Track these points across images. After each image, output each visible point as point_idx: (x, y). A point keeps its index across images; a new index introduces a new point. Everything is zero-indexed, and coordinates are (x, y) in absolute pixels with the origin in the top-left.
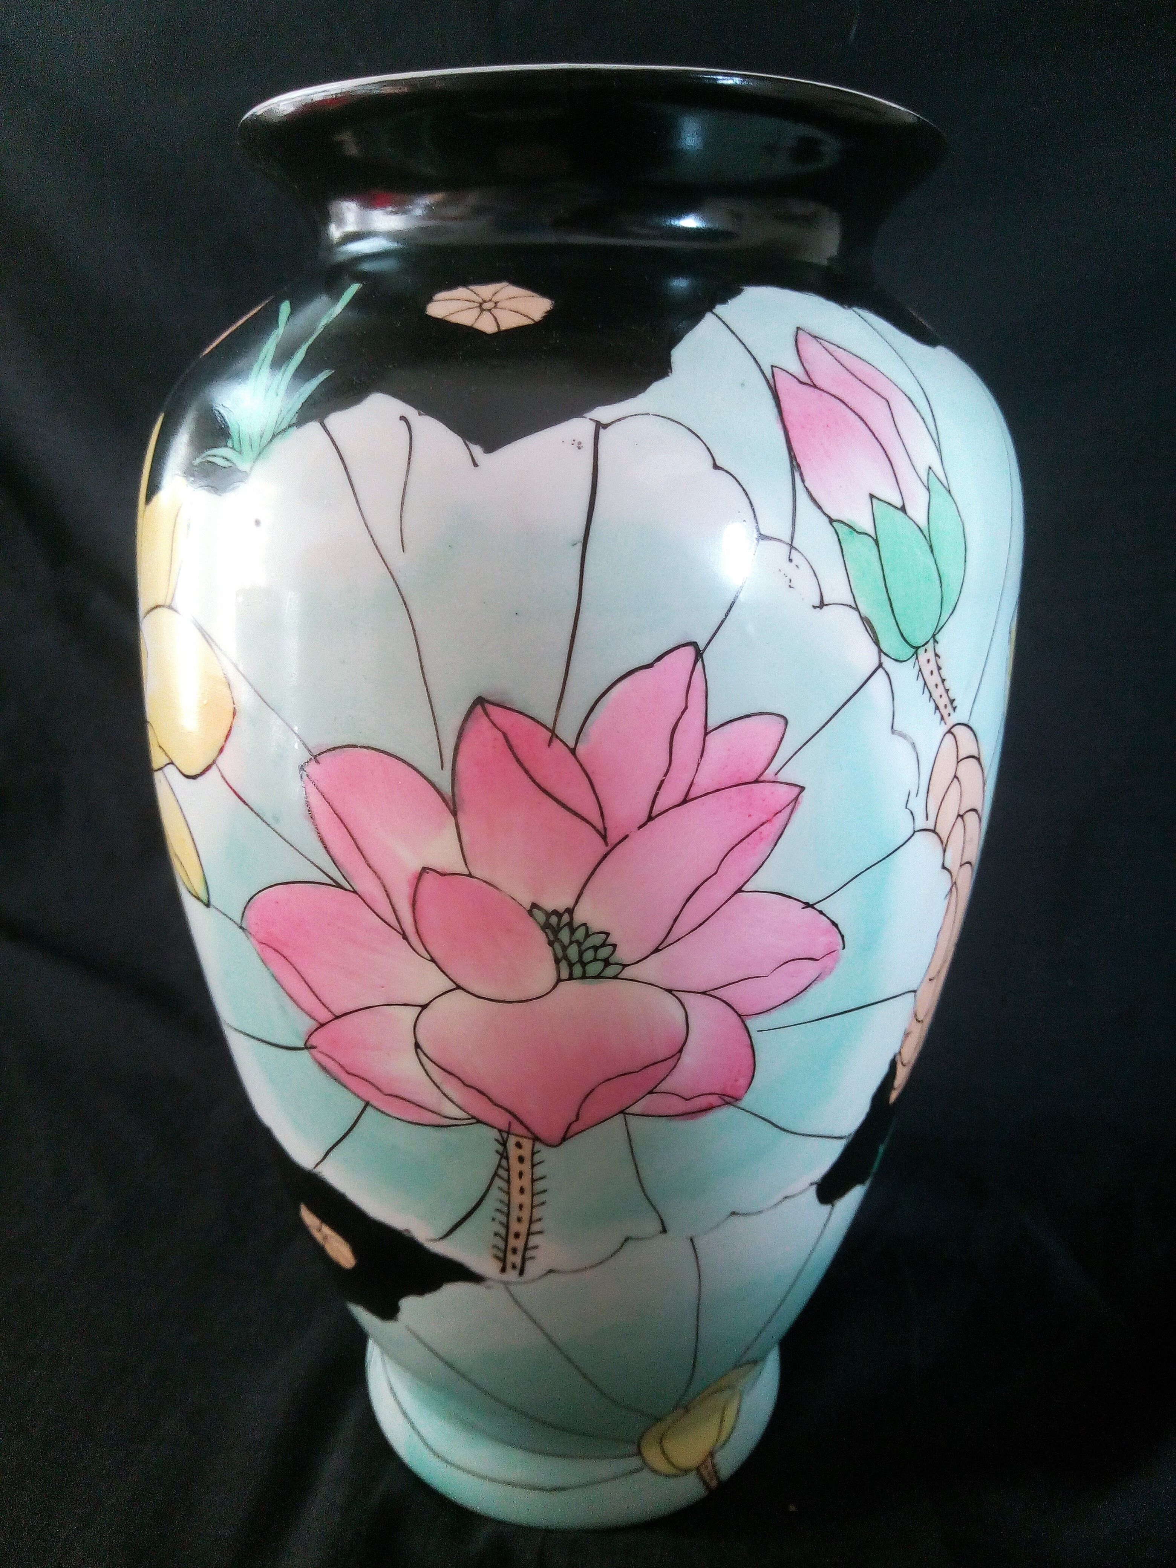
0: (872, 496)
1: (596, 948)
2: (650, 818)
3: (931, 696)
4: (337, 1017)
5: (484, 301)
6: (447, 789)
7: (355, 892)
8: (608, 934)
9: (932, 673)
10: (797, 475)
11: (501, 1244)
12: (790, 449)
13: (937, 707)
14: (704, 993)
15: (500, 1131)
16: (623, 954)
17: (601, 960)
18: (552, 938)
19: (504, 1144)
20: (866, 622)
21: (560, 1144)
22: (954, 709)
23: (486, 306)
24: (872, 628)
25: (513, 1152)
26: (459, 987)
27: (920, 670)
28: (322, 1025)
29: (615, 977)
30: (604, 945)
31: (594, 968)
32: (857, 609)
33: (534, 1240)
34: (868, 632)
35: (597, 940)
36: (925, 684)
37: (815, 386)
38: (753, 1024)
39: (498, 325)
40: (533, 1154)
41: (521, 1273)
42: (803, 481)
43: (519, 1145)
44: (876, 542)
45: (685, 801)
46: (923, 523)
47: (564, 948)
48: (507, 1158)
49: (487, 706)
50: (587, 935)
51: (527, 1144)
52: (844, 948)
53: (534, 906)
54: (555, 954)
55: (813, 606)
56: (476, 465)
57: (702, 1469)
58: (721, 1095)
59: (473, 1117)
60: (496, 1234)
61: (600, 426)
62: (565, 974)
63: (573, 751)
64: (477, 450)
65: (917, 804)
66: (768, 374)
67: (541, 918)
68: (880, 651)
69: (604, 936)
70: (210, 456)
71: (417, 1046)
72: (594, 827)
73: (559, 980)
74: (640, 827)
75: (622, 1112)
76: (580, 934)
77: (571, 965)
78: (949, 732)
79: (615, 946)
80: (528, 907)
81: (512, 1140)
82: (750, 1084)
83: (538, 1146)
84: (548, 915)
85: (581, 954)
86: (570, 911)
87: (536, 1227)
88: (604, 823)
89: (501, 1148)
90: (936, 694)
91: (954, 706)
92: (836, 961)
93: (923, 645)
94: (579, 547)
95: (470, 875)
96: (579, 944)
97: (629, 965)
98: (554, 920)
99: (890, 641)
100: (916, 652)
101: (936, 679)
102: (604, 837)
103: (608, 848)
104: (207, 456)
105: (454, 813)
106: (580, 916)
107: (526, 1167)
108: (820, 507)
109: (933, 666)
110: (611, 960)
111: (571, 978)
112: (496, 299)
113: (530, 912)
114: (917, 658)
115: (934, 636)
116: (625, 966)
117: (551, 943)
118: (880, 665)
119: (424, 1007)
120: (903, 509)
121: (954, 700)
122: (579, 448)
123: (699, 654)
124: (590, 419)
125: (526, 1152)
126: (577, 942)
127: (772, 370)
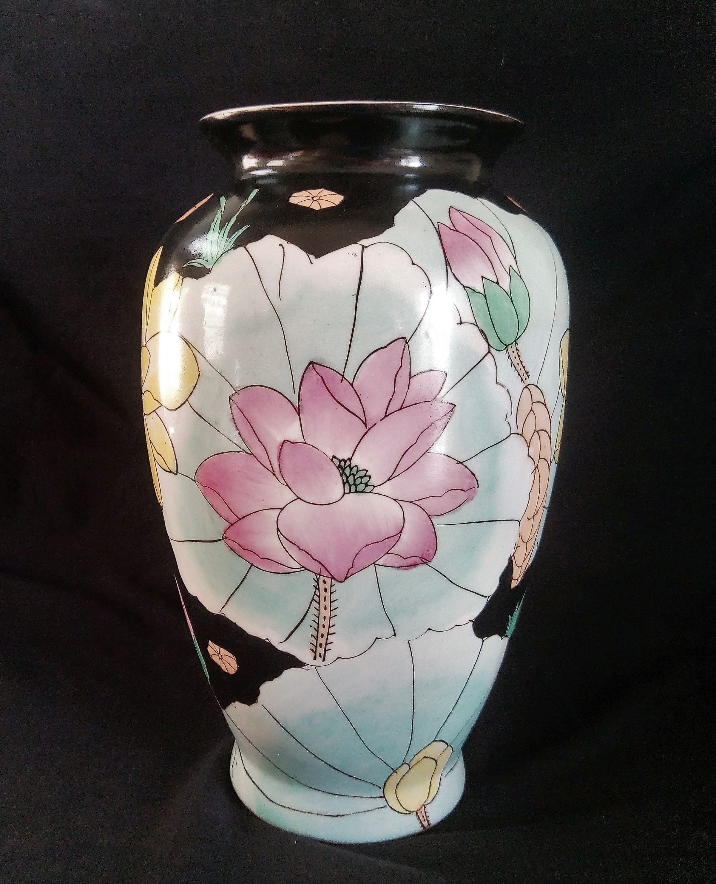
0: (483, 277)
1: (361, 478)
2: (386, 416)
3: (515, 369)
4: (240, 519)
5: (314, 197)
6: (296, 404)
7: (252, 454)
8: (367, 471)
9: (515, 358)
10: (448, 268)
11: (314, 642)
12: (445, 256)
13: (519, 374)
14: (411, 502)
15: (316, 574)
16: (374, 481)
17: (364, 483)
18: (341, 473)
19: (317, 582)
20: (481, 331)
21: (344, 581)
22: (528, 376)
23: (315, 199)
24: (484, 334)
25: (322, 586)
26: (299, 498)
27: (509, 356)
28: (232, 525)
29: (370, 492)
30: (365, 476)
31: (361, 487)
32: (477, 326)
33: (331, 638)
34: (483, 336)
35: (362, 473)
36: (512, 362)
37: (457, 231)
38: (435, 521)
39: (321, 207)
40: (331, 586)
41: (324, 660)
42: (451, 270)
43: (324, 582)
44: (485, 297)
45: (401, 409)
46: (507, 289)
47: (347, 477)
48: (319, 590)
49: (314, 365)
50: (358, 471)
51: (328, 580)
52: (478, 487)
53: (334, 457)
54: (343, 480)
55: (457, 323)
56: (312, 263)
57: (419, 813)
58: (421, 558)
59: (303, 567)
60: (312, 635)
61: (364, 247)
62: (347, 491)
63: (352, 385)
64: (312, 257)
65: (512, 420)
66: (437, 227)
67: (337, 463)
68: (489, 345)
69: (365, 472)
70: (192, 263)
71: (278, 530)
72: (361, 420)
73: (345, 493)
74: (381, 420)
75: (374, 563)
76: (354, 471)
77: (350, 486)
78: (526, 387)
79: (370, 476)
80: (331, 458)
81: (322, 579)
82: (435, 554)
83: (334, 582)
84: (340, 462)
85: (355, 480)
86: (350, 459)
87: (332, 630)
88: (365, 418)
89: (316, 584)
90: (518, 368)
91: (528, 375)
92: (475, 493)
93: (510, 345)
94: (355, 296)
95: (305, 443)
96: (354, 476)
97: (376, 486)
98: (342, 464)
99: (494, 341)
100: (507, 347)
101: (517, 361)
102: (365, 424)
103: (367, 430)
104: (190, 263)
105: (299, 414)
106: (354, 462)
107: (327, 595)
108: (459, 281)
109: (515, 354)
110: (369, 484)
111: (350, 492)
112: (319, 195)
113: (332, 460)
114: (507, 350)
115: (515, 341)
116: (375, 487)
117: (341, 475)
118: (489, 352)
119: (282, 509)
120: (497, 283)
121: (528, 372)
122: (355, 256)
123: (407, 343)
124: (360, 244)
125: (328, 586)
126: (353, 474)
127: (438, 224)
